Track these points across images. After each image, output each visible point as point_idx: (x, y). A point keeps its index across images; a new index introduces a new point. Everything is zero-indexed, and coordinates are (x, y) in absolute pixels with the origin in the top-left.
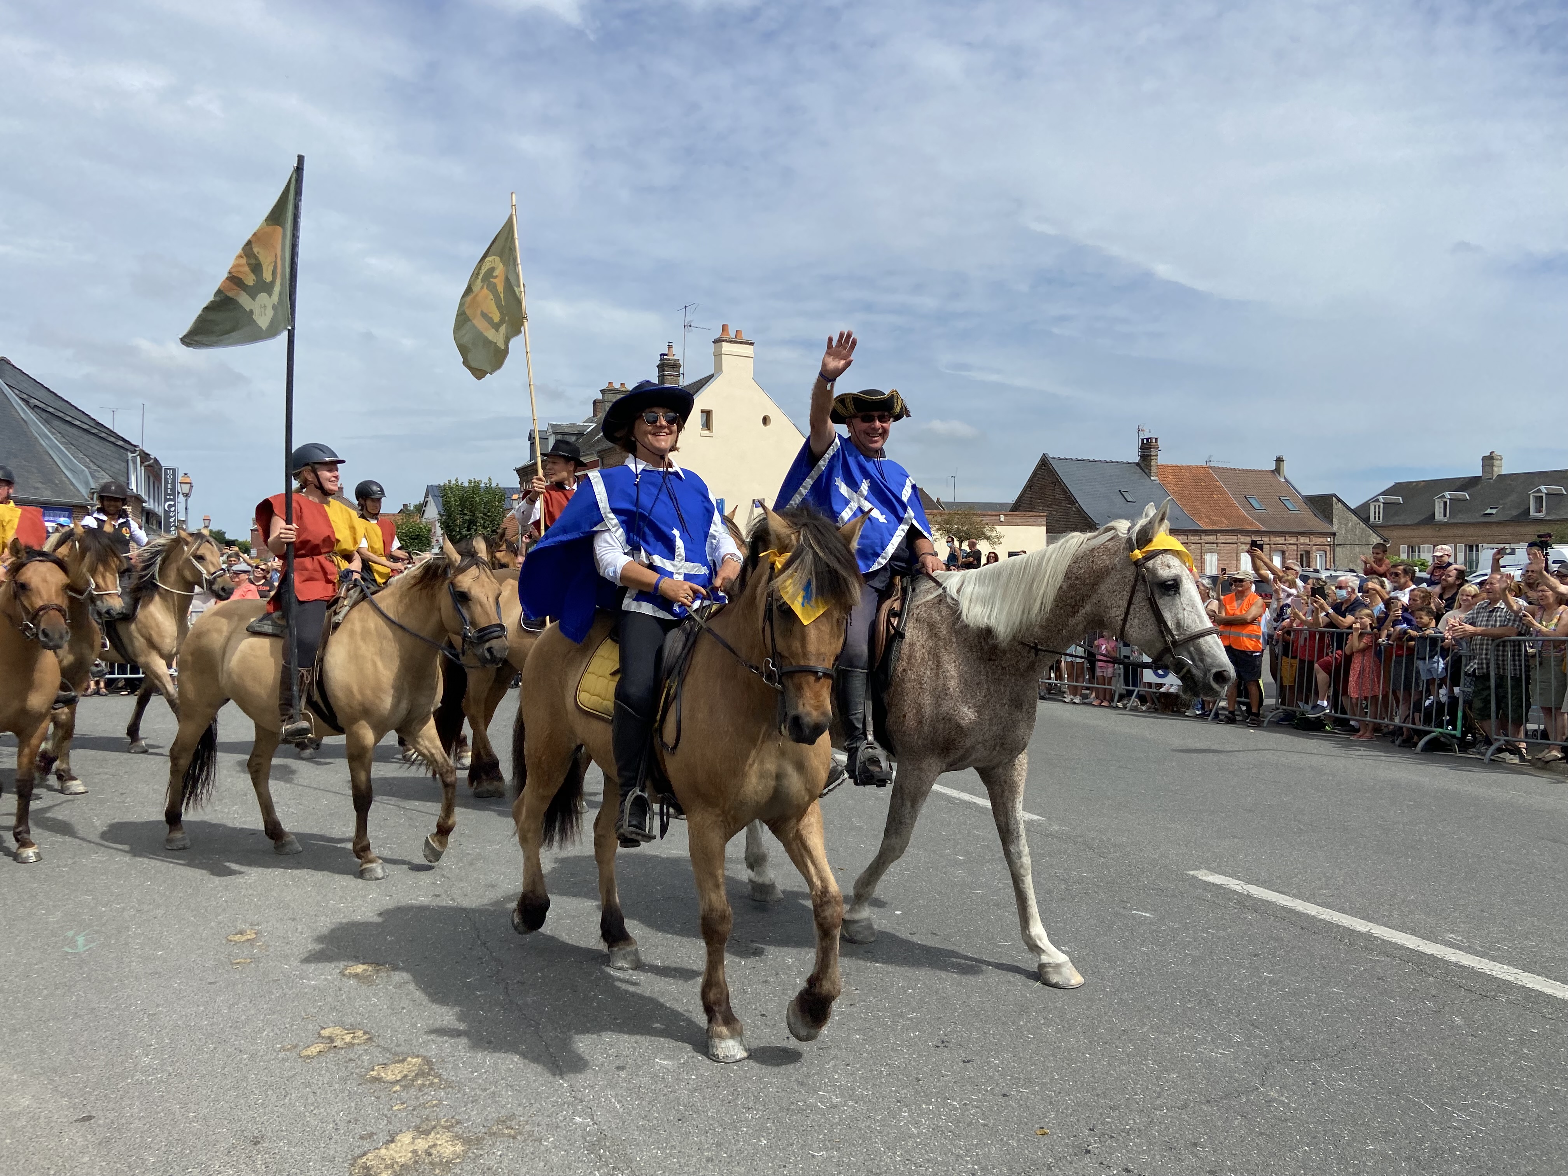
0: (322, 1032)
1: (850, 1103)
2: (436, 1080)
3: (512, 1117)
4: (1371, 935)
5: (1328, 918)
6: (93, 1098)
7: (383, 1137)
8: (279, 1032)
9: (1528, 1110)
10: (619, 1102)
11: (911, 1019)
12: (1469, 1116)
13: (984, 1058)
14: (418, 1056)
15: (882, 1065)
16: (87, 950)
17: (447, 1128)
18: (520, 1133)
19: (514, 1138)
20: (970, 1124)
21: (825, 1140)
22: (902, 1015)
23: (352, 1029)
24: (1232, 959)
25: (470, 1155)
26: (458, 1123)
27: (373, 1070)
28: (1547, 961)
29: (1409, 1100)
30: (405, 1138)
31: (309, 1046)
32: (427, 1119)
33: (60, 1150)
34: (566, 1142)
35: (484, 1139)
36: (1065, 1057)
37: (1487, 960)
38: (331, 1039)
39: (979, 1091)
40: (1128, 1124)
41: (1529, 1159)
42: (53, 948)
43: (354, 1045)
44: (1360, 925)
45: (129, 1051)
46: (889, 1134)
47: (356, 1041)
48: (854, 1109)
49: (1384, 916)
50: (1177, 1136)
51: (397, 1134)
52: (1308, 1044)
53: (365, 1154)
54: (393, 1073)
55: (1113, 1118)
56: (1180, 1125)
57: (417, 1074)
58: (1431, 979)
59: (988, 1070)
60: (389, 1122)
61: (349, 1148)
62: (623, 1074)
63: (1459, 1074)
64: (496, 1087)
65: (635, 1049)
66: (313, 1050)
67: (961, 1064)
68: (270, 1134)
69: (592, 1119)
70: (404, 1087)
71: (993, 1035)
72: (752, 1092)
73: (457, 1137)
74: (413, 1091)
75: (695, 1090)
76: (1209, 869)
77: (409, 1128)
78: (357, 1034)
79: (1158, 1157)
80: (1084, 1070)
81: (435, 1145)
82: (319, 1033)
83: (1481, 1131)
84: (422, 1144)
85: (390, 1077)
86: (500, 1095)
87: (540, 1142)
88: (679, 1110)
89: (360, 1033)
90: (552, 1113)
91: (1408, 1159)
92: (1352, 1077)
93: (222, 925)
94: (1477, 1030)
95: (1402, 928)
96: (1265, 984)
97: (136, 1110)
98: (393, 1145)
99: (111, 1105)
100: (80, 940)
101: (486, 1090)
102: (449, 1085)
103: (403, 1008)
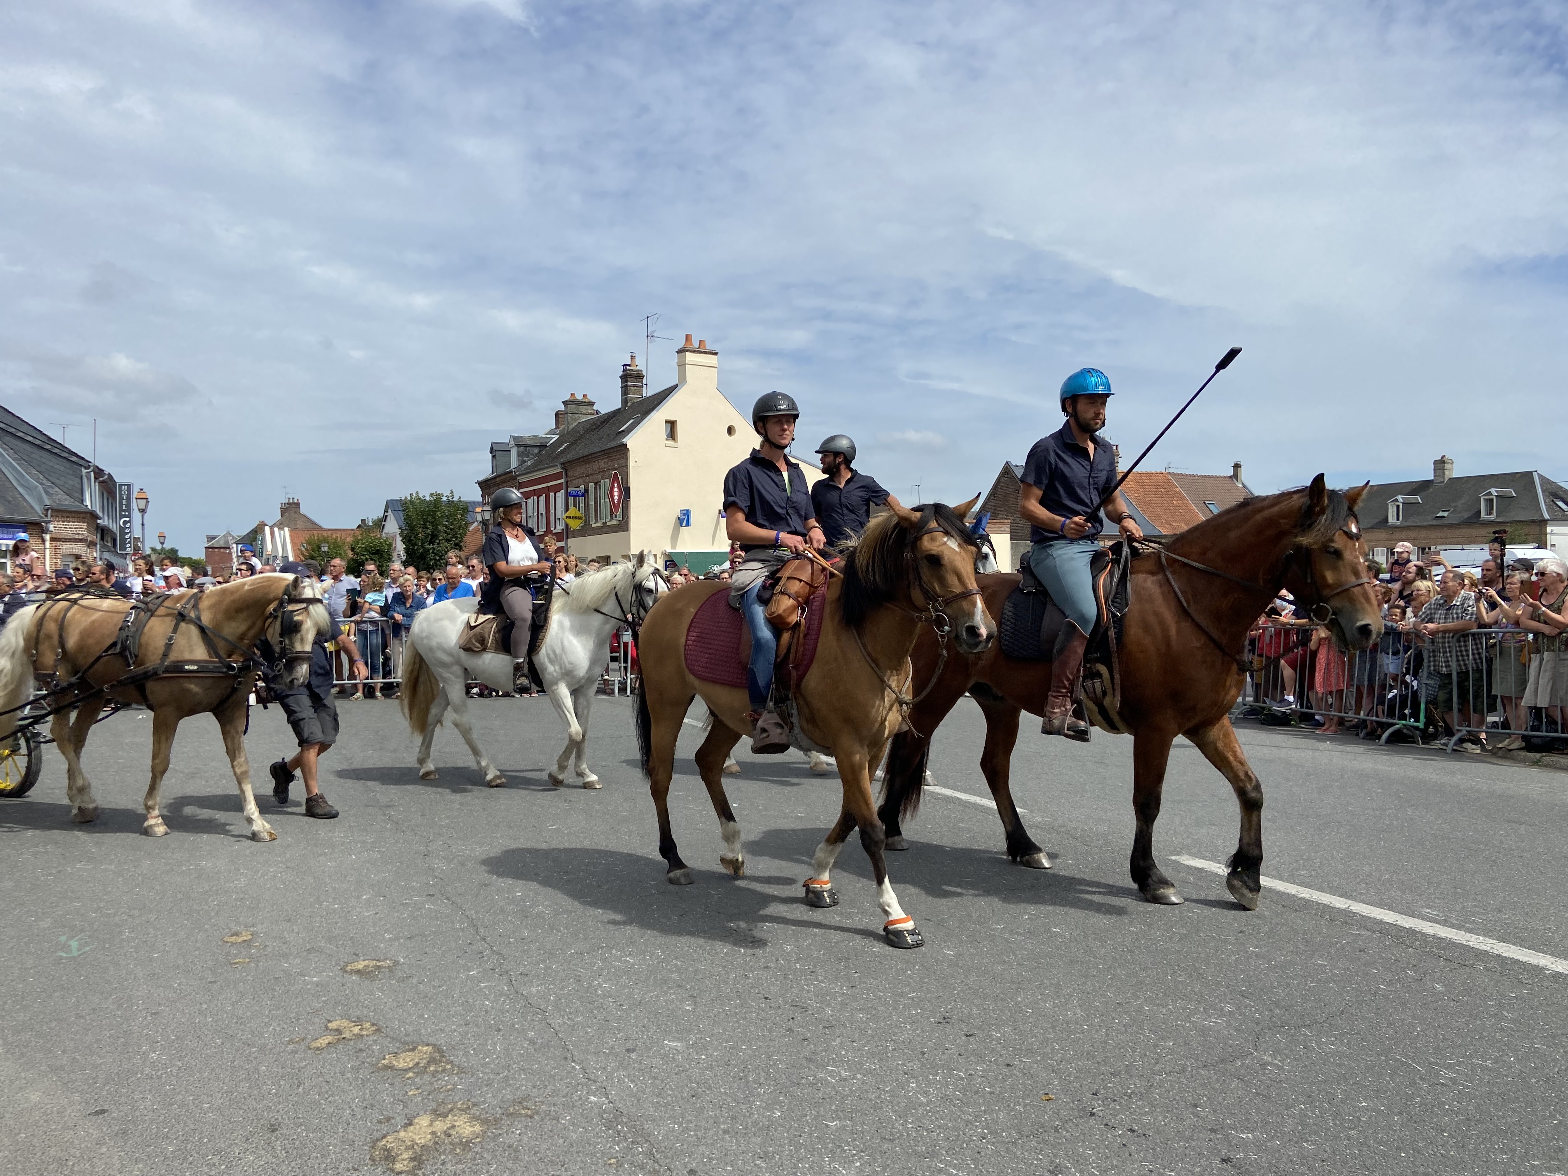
0: (329, 1025)
1: (859, 1076)
2: (449, 1067)
3: (527, 1098)
4: (1351, 912)
5: (1307, 896)
6: (105, 1093)
7: (400, 1121)
8: (285, 1026)
9: (1511, 1067)
10: (632, 1081)
11: (912, 998)
12: (1455, 1073)
13: (986, 1031)
14: (428, 1045)
15: (887, 1041)
16: (81, 954)
17: (465, 1110)
18: (538, 1113)
19: (531, 1117)
20: (976, 1092)
21: (837, 1110)
22: (902, 995)
23: (359, 1021)
24: (1219, 936)
25: (489, 1134)
26: (475, 1105)
27: (384, 1059)
28: (1521, 932)
29: (1396, 1060)
30: (423, 1121)
31: (317, 1039)
32: (443, 1102)
33: (76, 1142)
34: (583, 1120)
35: (502, 1119)
36: (1064, 1029)
37: (1463, 932)
38: (339, 1031)
39: (984, 1062)
40: (1129, 1088)
41: (1514, 1111)
42: (47, 953)
43: (362, 1036)
44: (1340, 903)
45: (136, 1049)
46: (899, 1103)
47: (364, 1033)
48: (863, 1082)
49: (1361, 894)
50: (1177, 1098)
51: (415, 1118)
52: (1297, 1011)
53: (384, 1137)
54: (404, 1061)
55: (1114, 1083)
56: (1179, 1087)
57: (429, 1062)
58: (1411, 950)
59: (991, 1042)
60: (404, 1107)
61: (367, 1132)
62: (633, 1056)
63: (1443, 1035)
64: (509, 1071)
65: (643, 1033)
66: (323, 1042)
67: (964, 1038)
68: (287, 1121)
69: (607, 1098)
70: (417, 1074)
71: (993, 1010)
72: (763, 1069)
73: (475, 1118)
74: (426, 1077)
75: (707, 1069)
76: (1190, 854)
77: (426, 1111)
78: (364, 1026)
79: (1160, 1118)
80: (1083, 1040)
81: (453, 1127)
82: (327, 1027)
83: (1468, 1087)
84: (440, 1126)
85: (401, 1064)
86: (514, 1078)
87: (558, 1120)
88: (692, 1088)
89: (368, 1025)
90: (567, 1094)
91: (1400, 1113)
92: (1341, 1041)
93: (216, 928)
94: (1458, 995)
95: (1380, 905)
96: (1252, 958)
97: (148, 1103)
98: (412, 1128)
99: (123, 1099)
100: (74, 944)
101: (499, 1074)
102: (462, 1071)
103: (409, 1001)
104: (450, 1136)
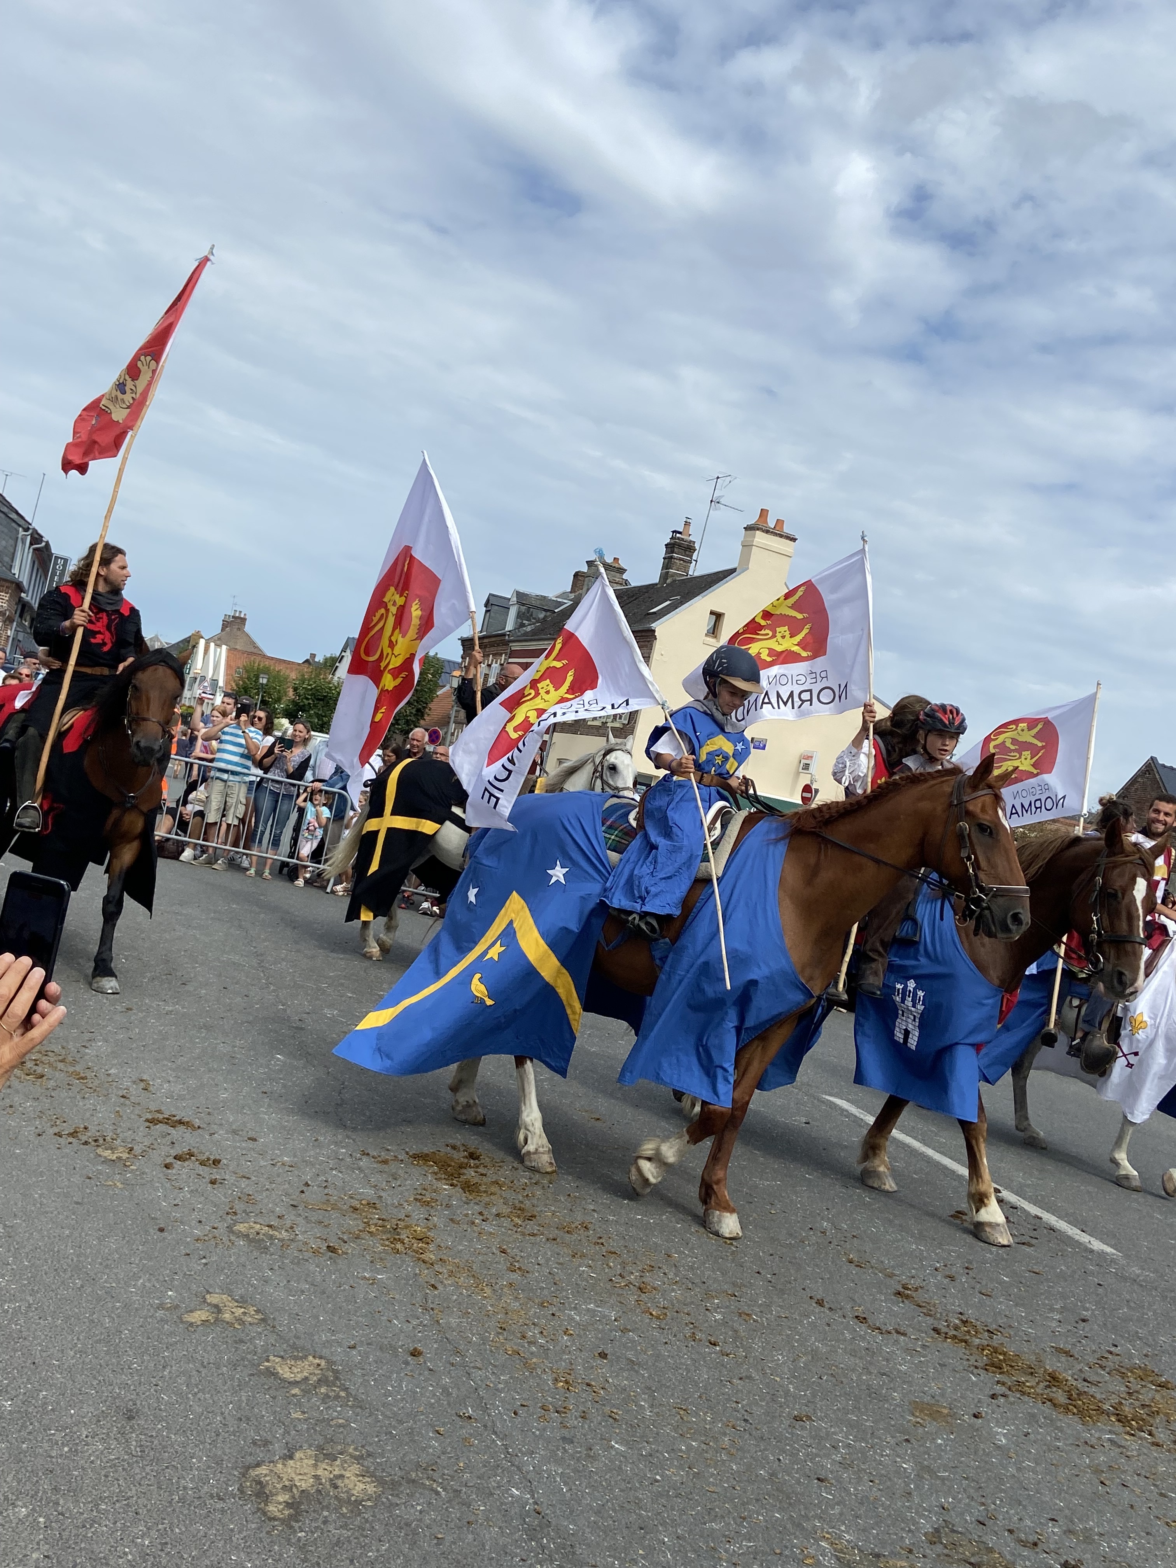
0: (208, 1296)
2: (343, 1394)
3: (434, 1465)
7: (278, 1448)
8: (156, 1284)
10: (566, 1483)
14: (321, 1358)
18: (445, 1490)
19: (437, 1493)
23: (242, 1302)
25: (384, 1500)
26: (369, 1455)
27: (268, 1361)
30: (306, 1458)
31: (191, 1311)
32: (332, 1440)
34: (500, 1516)
35: (401, 1485)
38: (218, 1309)
43: (245, 1323)
47: (247, 1319)
51: (297, 1450)
53: (258, 1465)
54: (291, 1371)
57: (319, 1380)
60: (286, 1432)
61: (239, 1452)
66: (199, 1316)
68: (146, 1410)
69: (533, 1497)
73: (368, 1473)
74: (315, 1401)
77: (310, 1446)
78: (248, 1311)
81: (342, 1477)
82: (204, 1298)
84: (326, 1471)
85: (288, 1375)
87: (469, 1507)
89: (252, 1310)
90: (483, 1475)
98: (291, 1462)
101: (402, 1422)
102: (360, 1405)
104: (336, 1487)
